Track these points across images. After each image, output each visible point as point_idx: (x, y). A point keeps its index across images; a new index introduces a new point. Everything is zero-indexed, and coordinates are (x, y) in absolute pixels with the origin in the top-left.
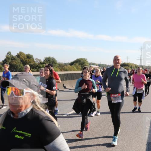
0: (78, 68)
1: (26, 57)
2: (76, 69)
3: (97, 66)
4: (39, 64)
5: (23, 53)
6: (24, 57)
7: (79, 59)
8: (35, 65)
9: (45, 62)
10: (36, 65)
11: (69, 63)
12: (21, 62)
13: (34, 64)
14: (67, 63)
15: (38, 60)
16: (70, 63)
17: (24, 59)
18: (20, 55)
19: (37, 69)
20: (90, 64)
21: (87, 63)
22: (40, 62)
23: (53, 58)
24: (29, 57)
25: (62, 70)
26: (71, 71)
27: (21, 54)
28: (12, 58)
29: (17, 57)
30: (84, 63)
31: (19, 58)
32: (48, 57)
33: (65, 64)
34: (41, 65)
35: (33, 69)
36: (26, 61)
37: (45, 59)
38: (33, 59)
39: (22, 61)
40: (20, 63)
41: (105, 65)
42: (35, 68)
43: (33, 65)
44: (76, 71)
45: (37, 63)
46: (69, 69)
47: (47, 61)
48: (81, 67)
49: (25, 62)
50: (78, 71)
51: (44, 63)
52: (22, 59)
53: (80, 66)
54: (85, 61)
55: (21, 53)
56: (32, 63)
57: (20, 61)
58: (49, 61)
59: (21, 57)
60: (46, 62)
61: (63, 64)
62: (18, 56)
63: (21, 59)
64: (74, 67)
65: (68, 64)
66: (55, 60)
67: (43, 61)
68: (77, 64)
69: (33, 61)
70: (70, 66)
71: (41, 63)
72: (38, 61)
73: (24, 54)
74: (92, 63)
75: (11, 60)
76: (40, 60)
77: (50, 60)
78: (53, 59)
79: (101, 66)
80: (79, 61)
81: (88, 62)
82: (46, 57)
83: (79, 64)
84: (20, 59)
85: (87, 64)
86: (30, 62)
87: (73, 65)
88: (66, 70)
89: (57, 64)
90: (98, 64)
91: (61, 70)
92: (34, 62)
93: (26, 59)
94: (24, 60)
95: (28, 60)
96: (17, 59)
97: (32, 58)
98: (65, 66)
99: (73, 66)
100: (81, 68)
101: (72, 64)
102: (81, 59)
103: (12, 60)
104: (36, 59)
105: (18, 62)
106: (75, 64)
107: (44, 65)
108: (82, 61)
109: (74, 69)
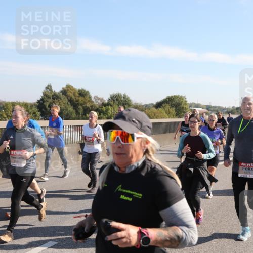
0: (168, 113)
1: (77, 95)
2: (165, 114)
3: (203, 108)
4: (99, 107)
5: (72, 86)
6: (74, 94)
7: (172, 97)
8: (93, 107)
9: (110, 102)
10: (96, 108)
11: (152, 104)
12: (69, 103)
13: (91, 106)
14: (149, 104)
15: (99, 99)
16: (155, 104)
17: (73, 97)
18: (68, 90)
20: (191, 105)
21: (186, 104)
22: (101, 103)
23: (124, 95)
24: (83, 93)
26: (157, 118)
28: (53, 96)
29: (63, 94)
30: (179, 104)
31: (66, 95)
32: (115, 93)
33: (146, 106)
34: (104, 109)
36: (77, 101)
37: (111, 98)
38: (90, 97)
39: (71, 101)
40: (68, 104)
41: (219, 107)
43: (90, 108)
44: (166, 118)
45: (97, 104)
46: (153, 115)
47: (114, 101)
48: (176, 111)
49: (76, 103)
50: (169, 118)
51: (108, 104)
52: (71, 98)
53: (174, 109)
54: (181, 100)
55: (68, 86)
56: (88, 105)
57: (67, 100)
58: (117, 100)
59: (68, 93)
60: (112, 103)
61: (143, 106)
62: (64, 92)
63: (69, 98)
64: (162, 111)
65: (152, 106)
66: (127, 99)
67: (107, 101)
68: (168, 106)
69: (90, 101)
70: (154, 109)
71: (104, 105)
72: (99, 101)
73: (74, 89)
74: (195, 104)
75: (51, 100)
76: (102, 99)
77: (120, 99)
78: (124, 97)
79: (210, 109)
80: (170, 100)
81: (188, 102)
83: (171, 105)
84: (67, 98)
85: (185, 106)
86: (85, 103)
87: (160, 107)
90: (206, 106)
92: (92, 102)
93: (77, 98)
94: (75, 100)
96: (63, 97)
97: (87, 96)
98: (145, 109)
99: (160, 109)
100: (174, 113)
101: (159, 105)
102: (175, 96)
103: (53, 99)
104: (96, 97)
105: (64, 102)
106: (164, 105)
107: (110, 107)
108: (176, 100)
109: (162, 114)
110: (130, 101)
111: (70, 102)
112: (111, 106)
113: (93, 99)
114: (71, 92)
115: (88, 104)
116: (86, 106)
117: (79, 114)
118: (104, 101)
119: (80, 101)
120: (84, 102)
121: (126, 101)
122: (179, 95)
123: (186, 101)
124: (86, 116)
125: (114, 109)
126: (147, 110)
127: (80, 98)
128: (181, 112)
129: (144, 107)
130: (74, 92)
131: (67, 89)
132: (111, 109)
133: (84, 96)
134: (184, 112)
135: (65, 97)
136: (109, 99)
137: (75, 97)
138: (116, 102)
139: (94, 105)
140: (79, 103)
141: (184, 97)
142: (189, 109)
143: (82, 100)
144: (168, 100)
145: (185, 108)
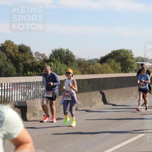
1: (17, 51)
2: (110, 69)
6: (14, 50)
7: (117, 51)
8: (34, 64)
9: (52, 58)
10: (37, 65)
11: (96, 59)
12: (9, 60)
13: (32, 63)
15: (40, 55)
16: (99, 59)
17: (13, 54)
18: (7, 46)
19: (39, 72)
20: (137, 60)
21: (132, 58)
22: (43, 59)
23: (67, 50)
25: (85, 72)
29: (2, 51)
30: (126, 59)
31: (5, 52)
32: (57, 49)
33: (90, 61)
35: (31, 73)
36: (17, 57)
37: (53, 53)
38: (31, 54)
42: (35, 69)
46: (98, 71)
47: (56, 57)
48: (121, 66)
49: (16, 60)
50: (115, 72)
51: (50, 60)
52: (11, 55)
53: (119, 64)
54: (127, 54)
55: (8, 42)
56: (29, 62)
57: (6, 57)
58: (60, 56)
59: (7, 50)
60: (54, 59)
61: (86, 61)
62: (3, 48)
63: (8, 55)
64: (107, 66)
65: (96, 61)
66: (71, 53)
67: (48, 57)
68: (113, 61)
69: (31, 57)
70: (99, 65)
71: (46, 61)
72: (40, 57)
73: (15, 45)
74: (141, 58)
76: (43, 55)
77: (62, 54)
80: (116, 55)
81: (134, 56)
82: (54, 49)
83: (117, 60)
84: (6, 55)
87: (105, 62)
89: (74, 63)
91: (83, 73)
92: (33, 58)
93: (17, 55)
94: (14, 56)
95: (21, 55)
97: (28, 53)
99: (105, 64)
100: (120, 68)
101: (104, 60)
102: (120, 50)
104: (37, 53)
106: (108, 60)
107: (52, 63)
108: (122, 54)
109: (107, 70)
110: (74, 56)
112: (54, 62)
113: (34, 56)
114: (10, 49)
115: (29, 60)
116: (27, 63)
117: (20, 71)
118: (46, 57)
119: (21, 58)
120: (25, 58)
121: (69, 56)
122: (124, 49)
123: (132, 56)
124: (27, 73)
125: (56, 65)
126: (91, 66)
128: (127, 67)
129: (88, 62)
131: (5, 45)
132: (53, 66)
133: (24, 52)
134: (131, 67)
136: (51, 55)
137: (15, 53)
138: (59, 58)
139: (35, 61)
140: (19, 60)
141: (130, 51)
142: (135, 64)
143: (22, 57)
144: (113, 54)
145: (132, 62)
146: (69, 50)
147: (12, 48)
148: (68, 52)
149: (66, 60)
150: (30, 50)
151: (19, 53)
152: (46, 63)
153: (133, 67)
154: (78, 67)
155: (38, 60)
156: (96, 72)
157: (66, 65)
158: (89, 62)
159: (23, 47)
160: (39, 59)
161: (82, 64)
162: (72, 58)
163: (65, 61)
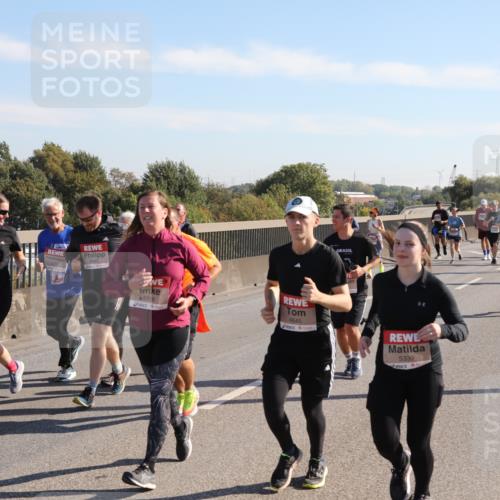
1: (70, 166)
2: (277, 208)
3: (366, 193)
4: (123, 194)
5: (59, 147)
6: (63, 166)
7: (293, 167)
8: (109, 196)
9: (149, 183)
10: (115, 198)
11: (250, 185)
12: (51, 187)
13: (105, 195)
14: (242, 186)
15: (123, 176)
16: (254, 184)
17: (62, 173)
18: (48, 156)
20: (338, 187)
21: (325, 183)
22: (128, 185)
23: (181, 165)
24: (84, 164)
25: (222, 216)
26: (259, 218)
27: (51, 153)
28: (11, 170)
29: (36, 166)
30: (311, 185)
31: (44, 169)
32: (160, 162)
33: (235, 189)
34: (134, 198)
36: (71, 181)
37: (151, 172)
38: (102, 172)
39: (55, 181)
40: (47, 188)
41: (403, 188)
45: (117, 187)
46: (250, 210)
47: (158, 180)
49: (69, 186)
51: (144, 188)
52: (56, 175)
54: (315, 175)
55: (50, 148)
56: (98, 190)
57: (46, 180)
58: (166, 177)
59: (48, 164)
61: (229, 189)
62: (39, 160)
63: (51, 176)
64: (271, 201)
65: (247, 190)
66: (189, 173)
67: (140, 182)
68: (283, 190)
69: (103, 181)
70: (253, 198)
71: (134, 189)
72: (123, 181)
73: (64, 154)
74: (347, 182)
75: (8, 180)
76: (129, 176)
77: (171, 176)
78: (181, 171)
79: (383, 193)
80: (290, 176)
81: (329, 179)
82: (152, 162)
83: (291, 187)
84: (47, 176)
85: (323, 188)
87: (265, 192)
88: (240, 217)
89: (198, 193)
90: (373, 186)
91: (217, 218)
92: (106, 183)
93: (71, 175)
94: (65, 179)
95: (80, 176)
96: (36, 172)
97: (95, 170)
98: (233, 197)
99: (266, 197)
101: (262, 188)
102: (300, 166)
103: (13, 177)
104: (115, 172)
105: (38, 184)
106: (274, 187)
108: (303, 175)
109: (269, 209)
110: (197, 178)
111: (54, 185)
113: (109, 177)
114: (55, 162)
115: (97, 187)
118: (136, 180)
119: (79, 182)
120: (88, 184)
121: (185, 178)
122: (309, 164)
123: (325, 177)
126: (235, 200)
127: (78, 174)
129: (230, 192)
130: (63, 162)
131: (44, 153)
133: (86, 170)
135: (40, 172)
136: (147, 177)
137: (66, 171)
138: (163, 182)
139: (111, 189)
140: (76, 186)
141: (321, 166)
142: (332, 195)
143: (82, 180)
144: (284, 174)
145: (325, 192)
146: (186, 165)
147: (59, 161)
148: (183, 169)
149: (180, 187)
150: (99, 163)
151: (75, 172)
152: (135, 194)
153: (328, 202)
154: (207, 203)
155: (118, 186)
156: (245, 214)
157: (179, 198)
158: (234, 191)
159: (83, 158)
160: (121, 184)
161: (217, 195)
162: (193, 182)
163: (177, 189)
